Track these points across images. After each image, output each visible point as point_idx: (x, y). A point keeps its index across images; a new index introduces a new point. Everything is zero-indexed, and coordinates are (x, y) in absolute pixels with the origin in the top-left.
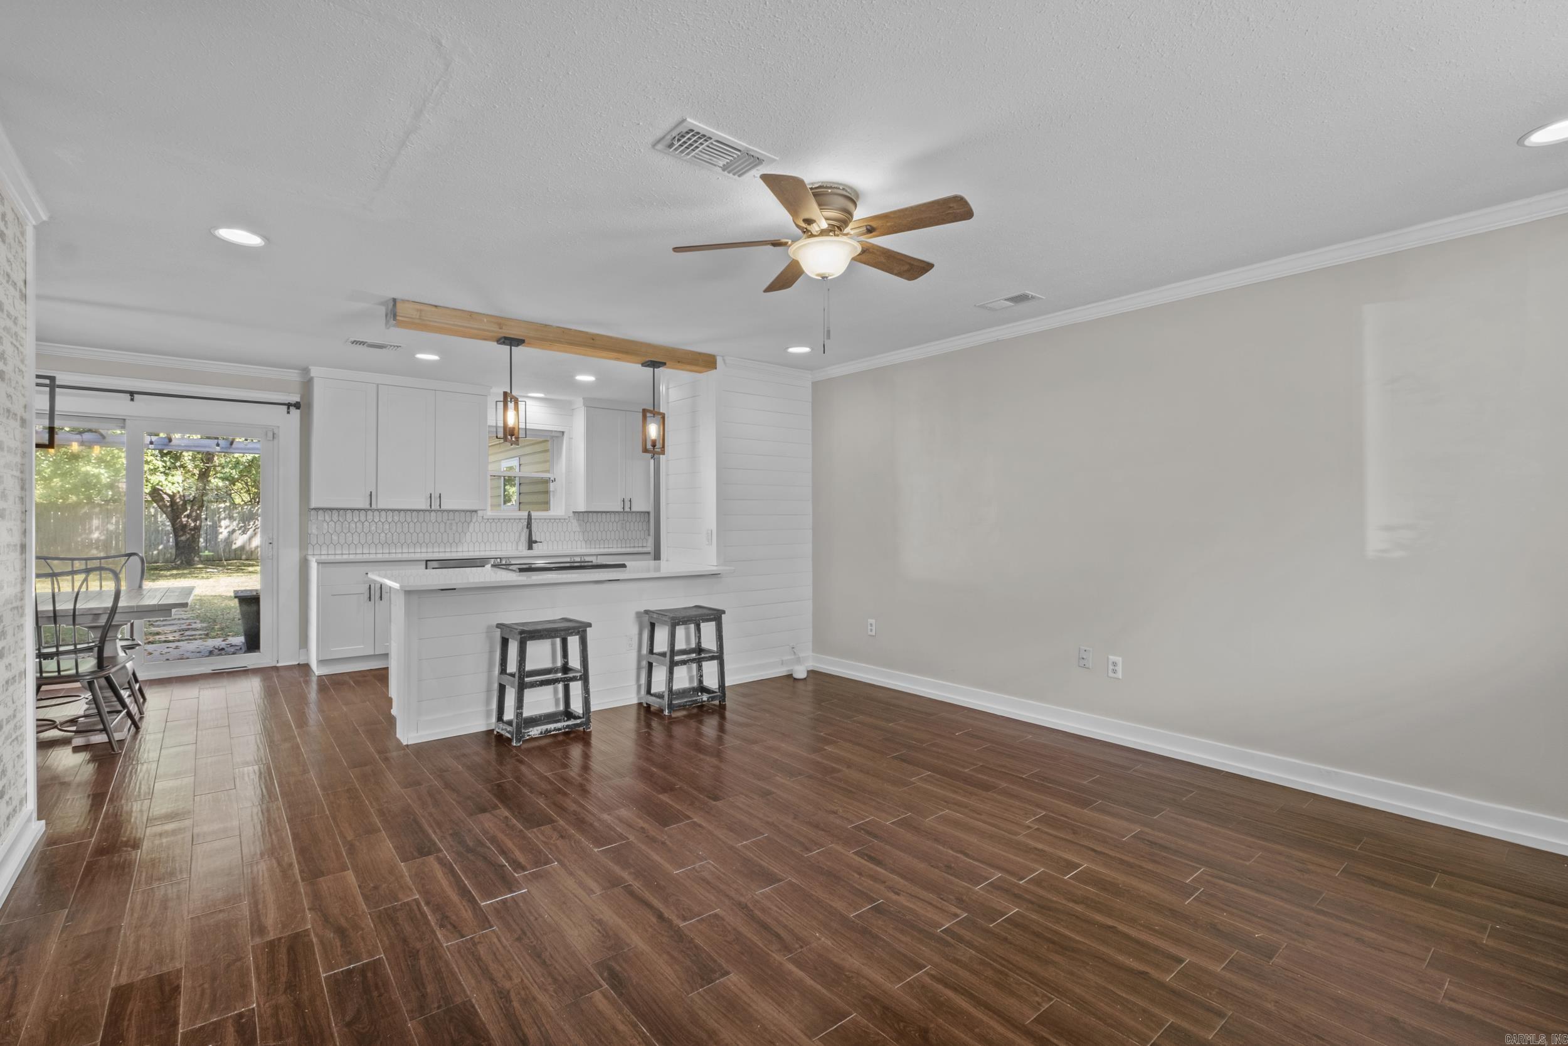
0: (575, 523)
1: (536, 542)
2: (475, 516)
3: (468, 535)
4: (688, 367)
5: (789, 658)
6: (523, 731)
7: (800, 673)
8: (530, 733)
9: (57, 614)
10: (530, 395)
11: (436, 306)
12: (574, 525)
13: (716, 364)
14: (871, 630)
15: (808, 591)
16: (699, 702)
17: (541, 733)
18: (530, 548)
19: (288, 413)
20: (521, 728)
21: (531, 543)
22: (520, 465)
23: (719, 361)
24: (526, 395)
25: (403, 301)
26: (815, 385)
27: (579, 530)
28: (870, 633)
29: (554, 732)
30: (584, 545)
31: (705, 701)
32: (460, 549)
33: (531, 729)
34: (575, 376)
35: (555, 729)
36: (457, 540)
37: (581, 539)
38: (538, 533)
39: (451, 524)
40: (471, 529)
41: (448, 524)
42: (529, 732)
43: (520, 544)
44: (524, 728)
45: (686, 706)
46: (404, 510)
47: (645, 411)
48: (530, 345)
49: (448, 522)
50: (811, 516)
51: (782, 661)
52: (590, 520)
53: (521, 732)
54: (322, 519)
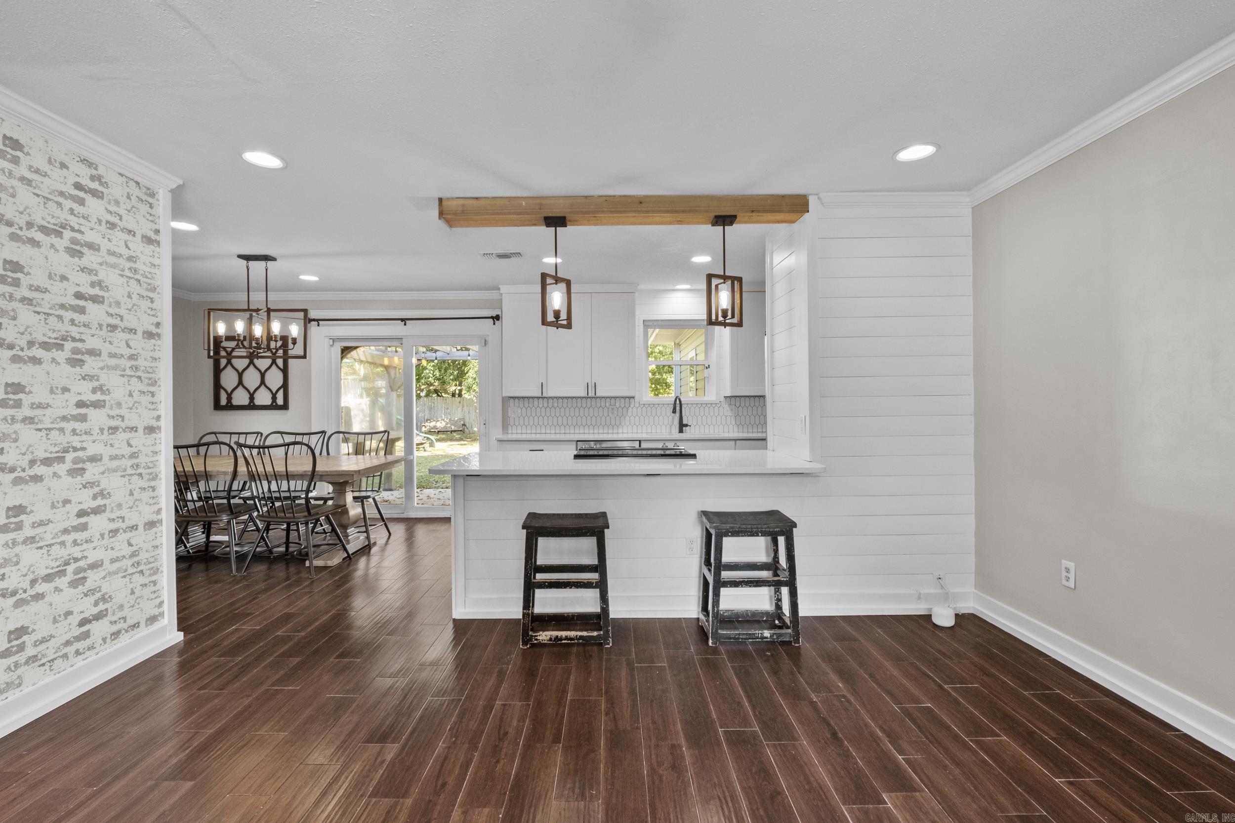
0: (726, 407)
1: (687, 425)
2: (633, 403)
3: (627, 418)
4: (769, 216)
5: (932, 591)
6: (530, 633)
7: (944, 618)
8: (538, 638)
9: (289, 474)
10: (678, 287)
11: (477, 198)
12: (726, 409)
13: (808, 205)
14: (1068, 579)
15: (970, 502)
16: (758, 638)
17: (551, 639)
18: (681, 431)
19: (494, 324)
20: (528, 630)
21: (682, 426)
22: (696, 355)
23: (813, 202)
24: (673, 288)
25: (448, 199)
26: (977, 210)
27: (731, 415)
28: (1064, 582)
29: (566, 641)
30: (736, 429)
31: (766, 638)
32: (620, 431)
33: (541, 633)
34: (692, 258)
35: (567, 638)
36: (618, 423)
37: (733, 423)
38: (690, 418)
39: (613, 409)
40: (630, 414)
41: (610, 409)
42: (537, 636)
43: (673, 427)
44: (532, 630)
45: (738, 638)
46: (575, 398)
47: (710, 277)
48: (575, 222)
49: (611, 407)
50: (973, 395)
51: (920, 594)
52: (742, 405)
53: (528, 634)
54: (518, 405)
